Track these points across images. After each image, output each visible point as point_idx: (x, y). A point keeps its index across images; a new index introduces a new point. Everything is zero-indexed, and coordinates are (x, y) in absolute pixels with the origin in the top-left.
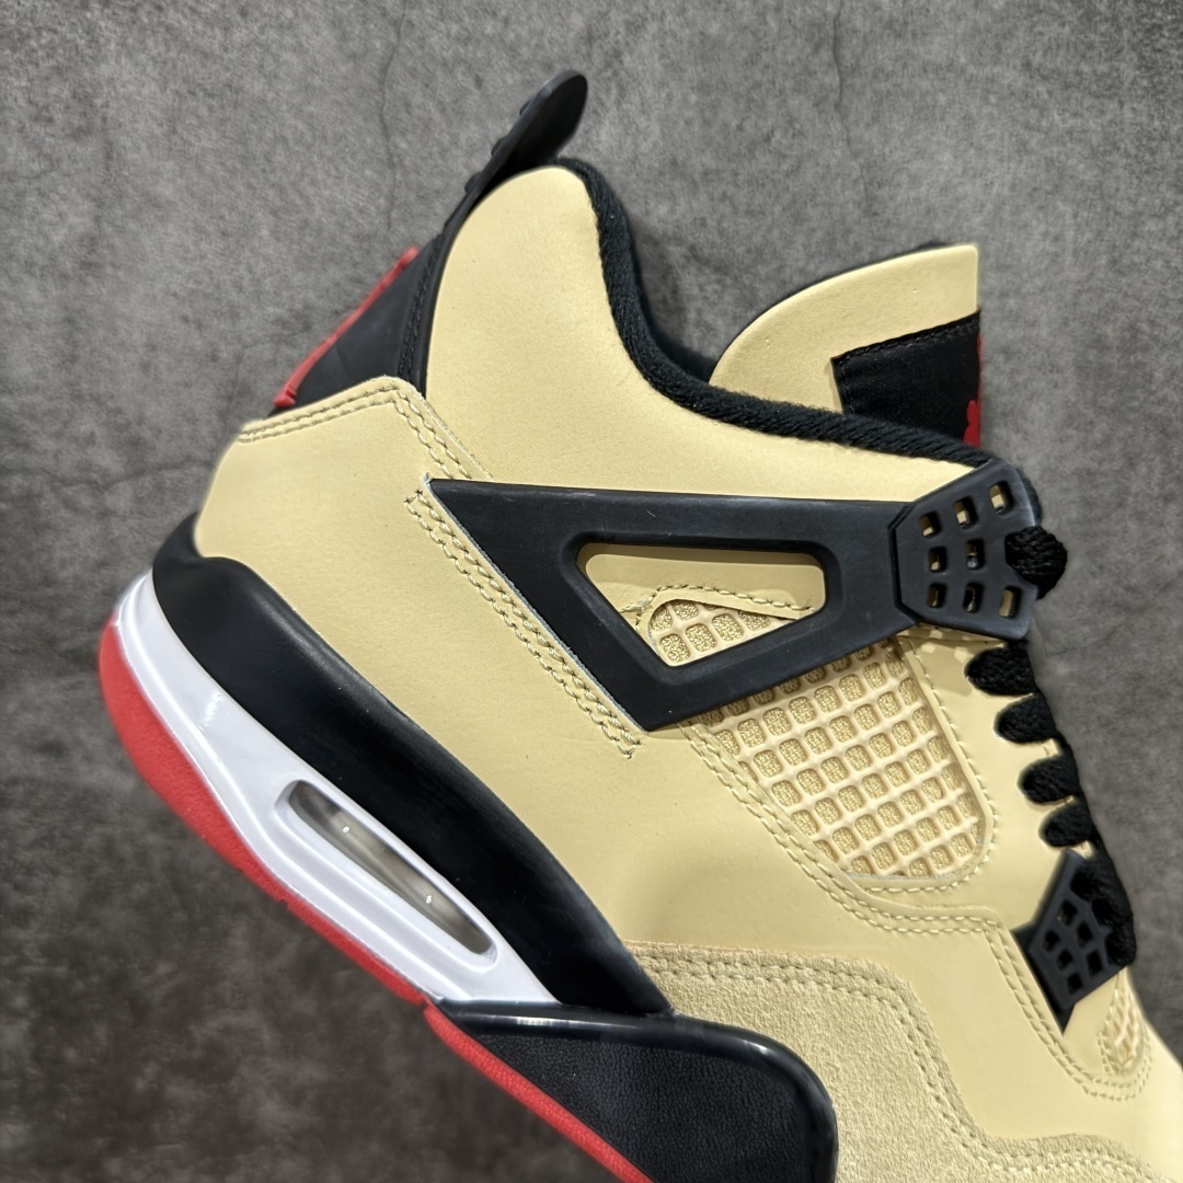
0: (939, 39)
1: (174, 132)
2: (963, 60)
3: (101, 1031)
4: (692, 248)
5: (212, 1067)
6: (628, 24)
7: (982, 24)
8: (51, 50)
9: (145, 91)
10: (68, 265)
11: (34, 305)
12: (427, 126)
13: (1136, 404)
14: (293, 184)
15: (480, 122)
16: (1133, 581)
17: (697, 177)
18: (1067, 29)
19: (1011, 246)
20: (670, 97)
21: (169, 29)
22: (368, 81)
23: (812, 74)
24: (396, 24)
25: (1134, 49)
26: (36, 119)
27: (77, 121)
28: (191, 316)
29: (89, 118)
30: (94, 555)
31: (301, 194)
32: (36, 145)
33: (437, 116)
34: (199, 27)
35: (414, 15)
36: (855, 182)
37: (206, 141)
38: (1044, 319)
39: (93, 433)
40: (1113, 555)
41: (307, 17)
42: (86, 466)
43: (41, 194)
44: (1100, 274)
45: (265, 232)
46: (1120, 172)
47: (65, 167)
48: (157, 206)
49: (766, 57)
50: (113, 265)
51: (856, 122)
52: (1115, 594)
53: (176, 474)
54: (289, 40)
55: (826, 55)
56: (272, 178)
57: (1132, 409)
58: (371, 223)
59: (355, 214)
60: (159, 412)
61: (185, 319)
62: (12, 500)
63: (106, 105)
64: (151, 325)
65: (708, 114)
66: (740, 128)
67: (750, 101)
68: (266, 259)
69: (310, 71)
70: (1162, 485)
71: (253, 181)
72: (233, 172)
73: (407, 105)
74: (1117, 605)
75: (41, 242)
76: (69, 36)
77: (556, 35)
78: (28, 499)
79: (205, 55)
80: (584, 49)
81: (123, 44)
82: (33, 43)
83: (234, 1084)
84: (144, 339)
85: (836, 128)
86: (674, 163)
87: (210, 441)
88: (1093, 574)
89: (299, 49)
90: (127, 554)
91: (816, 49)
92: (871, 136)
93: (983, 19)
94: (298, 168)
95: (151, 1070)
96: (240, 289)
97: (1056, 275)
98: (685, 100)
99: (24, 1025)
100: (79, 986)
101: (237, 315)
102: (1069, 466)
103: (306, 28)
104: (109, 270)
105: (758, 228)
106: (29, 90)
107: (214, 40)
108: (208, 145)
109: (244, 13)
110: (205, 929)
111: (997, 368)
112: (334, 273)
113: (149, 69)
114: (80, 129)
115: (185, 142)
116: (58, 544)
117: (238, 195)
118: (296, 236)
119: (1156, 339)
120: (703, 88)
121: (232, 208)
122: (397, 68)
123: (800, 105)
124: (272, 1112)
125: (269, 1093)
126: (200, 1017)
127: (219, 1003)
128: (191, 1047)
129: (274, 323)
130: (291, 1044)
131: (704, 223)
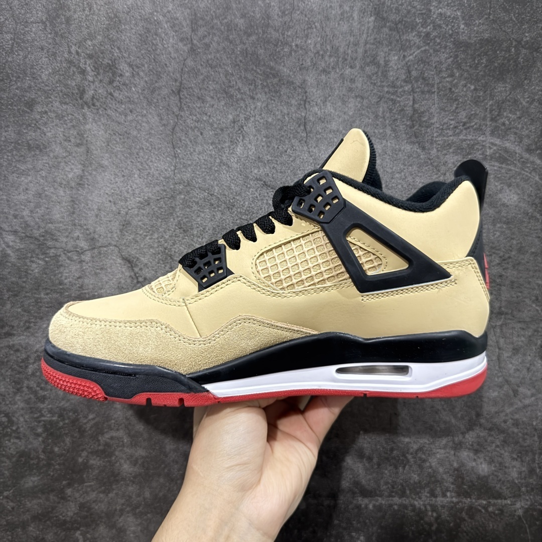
0: (334, 123)
1: (109, 145)
2: (341, 129)
3: (68, 440)
4: (264, 182)
5: (106, 452)
6: (245, 118)
7: (346, 119)
8: (71, 120)
9: (100, 133)
10: (73, 184)
11: (62, 196)
12: (186, 146)
14: (145, 162)
15: (202, 145)
17: (266, 162)
18: (371, 120)
20: (257, 139)
21: (108, 115)
22: (168, 132)
23: (298, 133)
24: (177, 116)
25: (390, 125)
26: (65, 140)
27: (78, 141)
28: (112, 200)
29: (82, 141)
30: (77, 275)
31: (148, 165)
32: (65, 148)
33: (189, 143)
34: (117, 115)
35: (182, 114)
36: (311, 164)
37: (118, 148)
39: (78, 236)
41: (150, 113)
42: (76, 247)
43: (66, 163)
45: (136, 176)
46: (387, 160)
47: (74, 155)
48: (103, 167)
49: (285, 128)
50: (88, 184)
51: (311, 147)
53: (105, 249)
54: (145, 119)
55: (302, 128)
56: (139, 160)
58: (169, 174)
59: (164, 171)
60: (101, 229)
61: (110, 201)
62: (50, 257)
63: (88, 137)
64: (99, 203)
65: (269, 144)
66: (278, 148)
67: (281, 140)
68: (136, 184)
69: (151, 129)
71: (133, 161)
72: (126, 158)
73: (180, 140)
75: (65, 177)
76: (77, 117)
77: (224, 121)
78: (56, 256)
79: (119, 123)
80: (232, 125)
81: (94, 119)
82: (66, 118)
83: (113, 458)
84: (97, 207)
85: (305, 148)
86: (259, 157)
87: (117, 239)
89: (148, 122)
90: (87, 274)
91: (299, 126)
93: (346, 117)
94: (147, 157)
95: (84, 454)
96: (128, 193)
98: (262, 140)
99: (40, 439)
100: (61, 424)
101: (127, 200)
103: (150, 116)
104: (86, 186)
106: (64, 132)
107: (122, 119)
108: (119, 149)
109: (131, 111)
112: (158, 188)
113: (102, 127)
114: (79, 144)
115: (112, 148)
116: (65, 271)
117: (128, 165)
118: (146, 177)
120: (267, 137)
121: (126, 168)
122: (177, 129)
123: (295, 142)
124: (126, 468)
125: (125, 462)
126: (103, 434)
127: (110, 428)
128: (99, 445)
129: (138, 203)
130: (133, 442)
131: (268, 175)
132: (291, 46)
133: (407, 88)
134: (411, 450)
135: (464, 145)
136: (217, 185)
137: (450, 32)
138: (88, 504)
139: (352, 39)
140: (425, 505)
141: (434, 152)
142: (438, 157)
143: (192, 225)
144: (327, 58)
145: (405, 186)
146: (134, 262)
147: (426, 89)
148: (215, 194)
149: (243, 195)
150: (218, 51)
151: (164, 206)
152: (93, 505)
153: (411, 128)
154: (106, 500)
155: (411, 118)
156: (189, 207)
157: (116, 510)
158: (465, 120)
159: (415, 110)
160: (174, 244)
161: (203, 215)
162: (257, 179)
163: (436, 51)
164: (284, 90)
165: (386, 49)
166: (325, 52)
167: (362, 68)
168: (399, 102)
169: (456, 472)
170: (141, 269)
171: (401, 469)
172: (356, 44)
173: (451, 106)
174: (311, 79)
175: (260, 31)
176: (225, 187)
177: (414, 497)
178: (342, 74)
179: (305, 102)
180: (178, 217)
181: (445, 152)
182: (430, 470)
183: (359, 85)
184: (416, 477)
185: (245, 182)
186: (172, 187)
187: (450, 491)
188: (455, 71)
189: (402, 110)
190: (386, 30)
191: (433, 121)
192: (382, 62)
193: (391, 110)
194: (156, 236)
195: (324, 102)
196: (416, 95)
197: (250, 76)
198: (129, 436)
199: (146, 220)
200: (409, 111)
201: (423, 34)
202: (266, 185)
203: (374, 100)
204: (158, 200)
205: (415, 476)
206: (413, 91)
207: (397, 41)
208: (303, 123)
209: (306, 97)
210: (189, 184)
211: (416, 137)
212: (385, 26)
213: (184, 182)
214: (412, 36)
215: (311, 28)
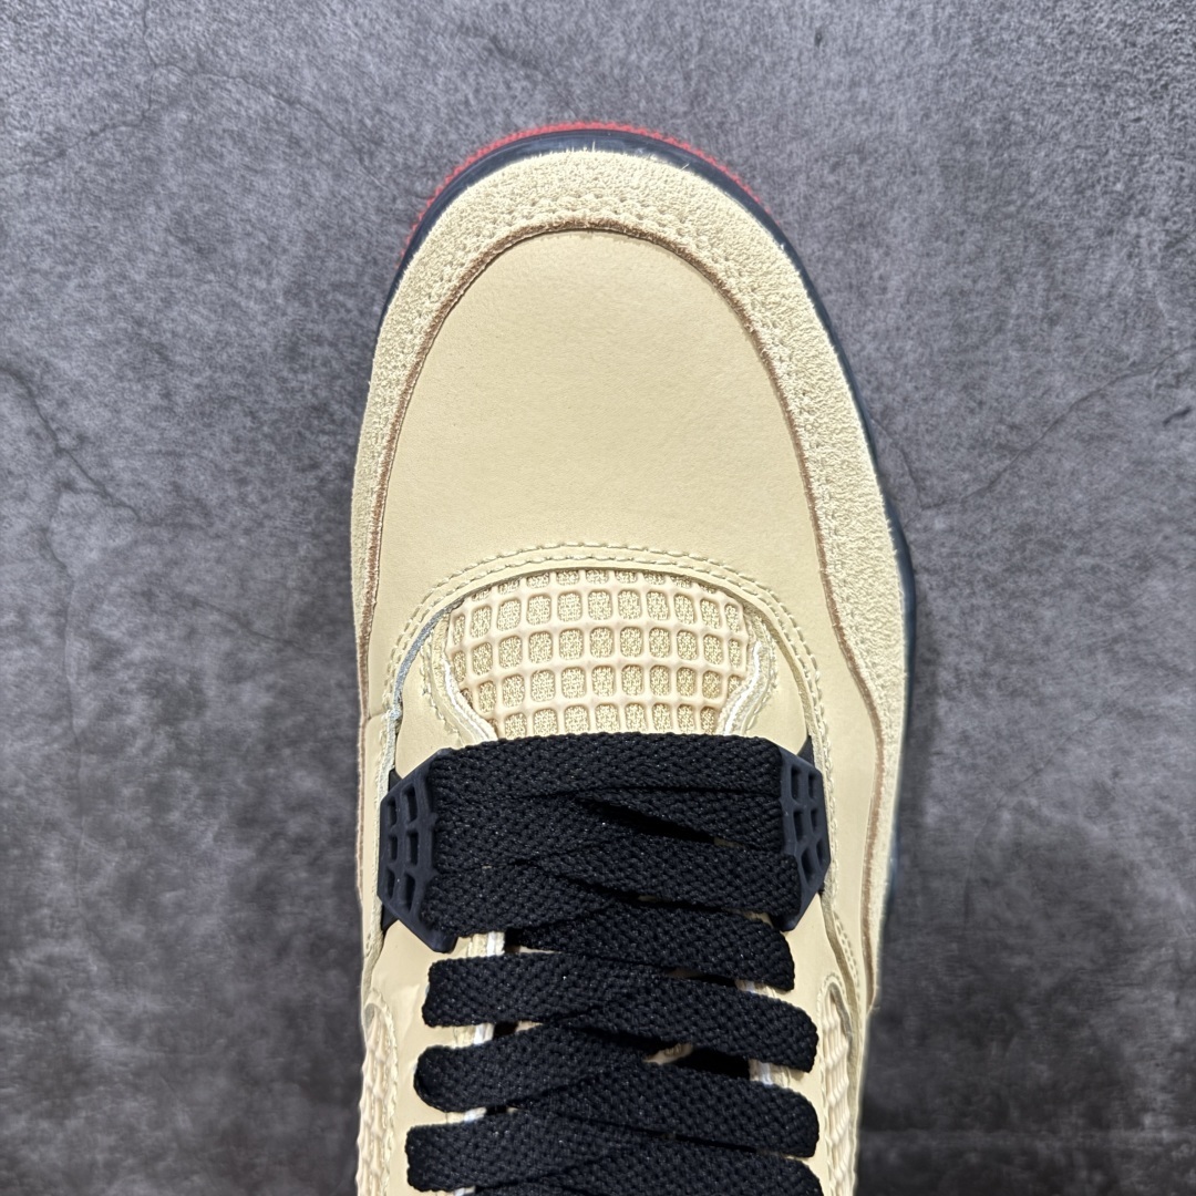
4: (495, 39)
5: (38, 1003)
13: (1012, 208)
16: (1018, 419)
19: (860, 24)
38: (902, 111)
40: (992, 387)
44: (964, 55)
52: (997, 434)
57: (1008, 216)
58: (125, 26)
59: (106, 16)
70: (1046, 306)
74: (1000, 446)
83: (64, 1019)
88: (972, 411)
97: (914, 57)
102: (938, 285)
105: (570, 14)
110: (16, 852)
111: (851, 170)
112: (88, 88)
118: (40, 46)
119: (1032, 131)
124: (107, 1047)
125: (102, 1028)
126: (19, 948)
127: (39, 932)
128: (14, 981)
129: (23, 149)
130: (120, 974)
131: (506, 10)
134: (1033, 992)
136: (311, 61)
138: (9, 1148)
140: (1068, 1153)
143: (227, 226)
146: (36, 379)
148: (306, 98)
149: (412, 94)
151: (118, 157)
152: (24, 1151)
154: (60, 1136)
156: (212, 156)
157: (93, 1164)
160: (168, 302)
161: (261, 184)
162: (463, 29)
169: (1178, 1056)
170: (62, 404)
171: (994, 1049)
176: (340, 69)
177: (1034, 1127)
180: (171, 196)
182: (1091, 1051)
184: (1043, 1072)
185: (418, 43)
186: (141, 78)
187: (1154, 1110)
194: (99, 274)
198: (103, 953)
199: (60, 218)
202: (500, 50)
204: (93, 134)
205: (1043, 1067)
210: (202, 66)
213: (184, 57)
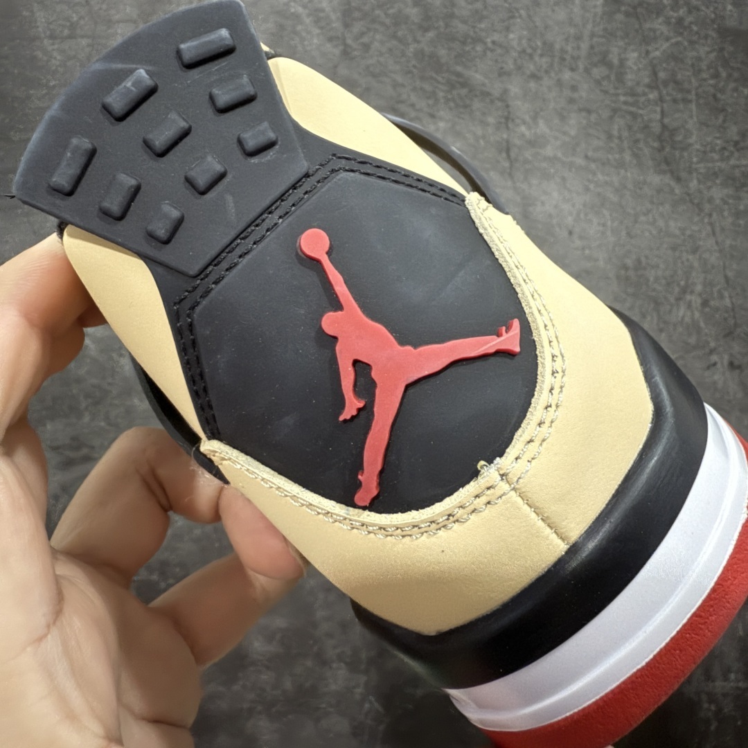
0: (549, 147)
2: (560, 155)
18: (601, 142)
23: (499, 162)
25: (629, 149)
51: (518, 181)
55: (504, 155)
85: (509, 183)
91: (500, 153)
92: (524, 186)
93: (567, 139)
123: (495, 175)
132: (485, 43)
133: (653, 96)
135: (737, 173)
137: (713, 16)
139: (572, 31)
141: (694, 184)
142: (700, 192)
144: (537, 58)
145: (654, 232)
147: (680, 96)
150: (381, 54)
153: (659, 151)
155: (660, 138)
158: (736, 138)
159: (664, 127)
163: (692, 43)
164: (477, 104)
165: (621, 43)
166: (535, 50)
167: (587, 70)
168: (641, 115)
172: (578, 38)
173: (716, 118)
174: (514, 89)
175: (441, 23)
178: (559, 80)
179: (507, 120)
181: (709, 184)
183: (584, 94)
188: (721, 69)
189: (646, 127)
190: (620, 17)
191: (691, 141)
192: (616, 61)
193: (630, 128)
195: (535, 118)
196: (665, 105)
197: (428, 87)
200: (656, 128)
201: (673, 20)
203: (606, 114)
206: (661, 99)
207: (637, 31)
208: (507, 148)
209: (509, 113)
211: (668, 163)
212: (619, 11)
214: (658, 25)
215: (513, 17)
